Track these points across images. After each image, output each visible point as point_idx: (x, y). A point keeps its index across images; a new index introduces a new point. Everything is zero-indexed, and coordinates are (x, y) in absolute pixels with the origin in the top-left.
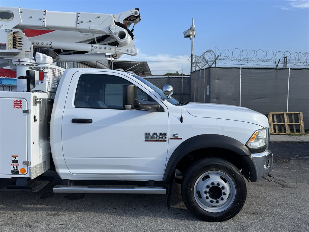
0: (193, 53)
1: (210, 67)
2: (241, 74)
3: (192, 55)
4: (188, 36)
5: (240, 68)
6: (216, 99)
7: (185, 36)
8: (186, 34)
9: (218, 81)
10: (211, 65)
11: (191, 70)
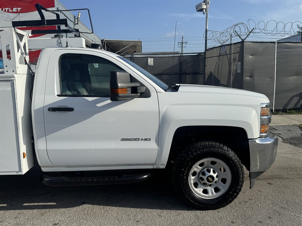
0: (207, 28)
1: (243, 42)
2: (277, 49)
3: (206, 30)
4: (201, 10)
5: (274, 42)
6: (249, 77)
7: (198, 10)
8: (199, 8)
9: (251, 56)
10: (245, 39)
11: (206, 46)
